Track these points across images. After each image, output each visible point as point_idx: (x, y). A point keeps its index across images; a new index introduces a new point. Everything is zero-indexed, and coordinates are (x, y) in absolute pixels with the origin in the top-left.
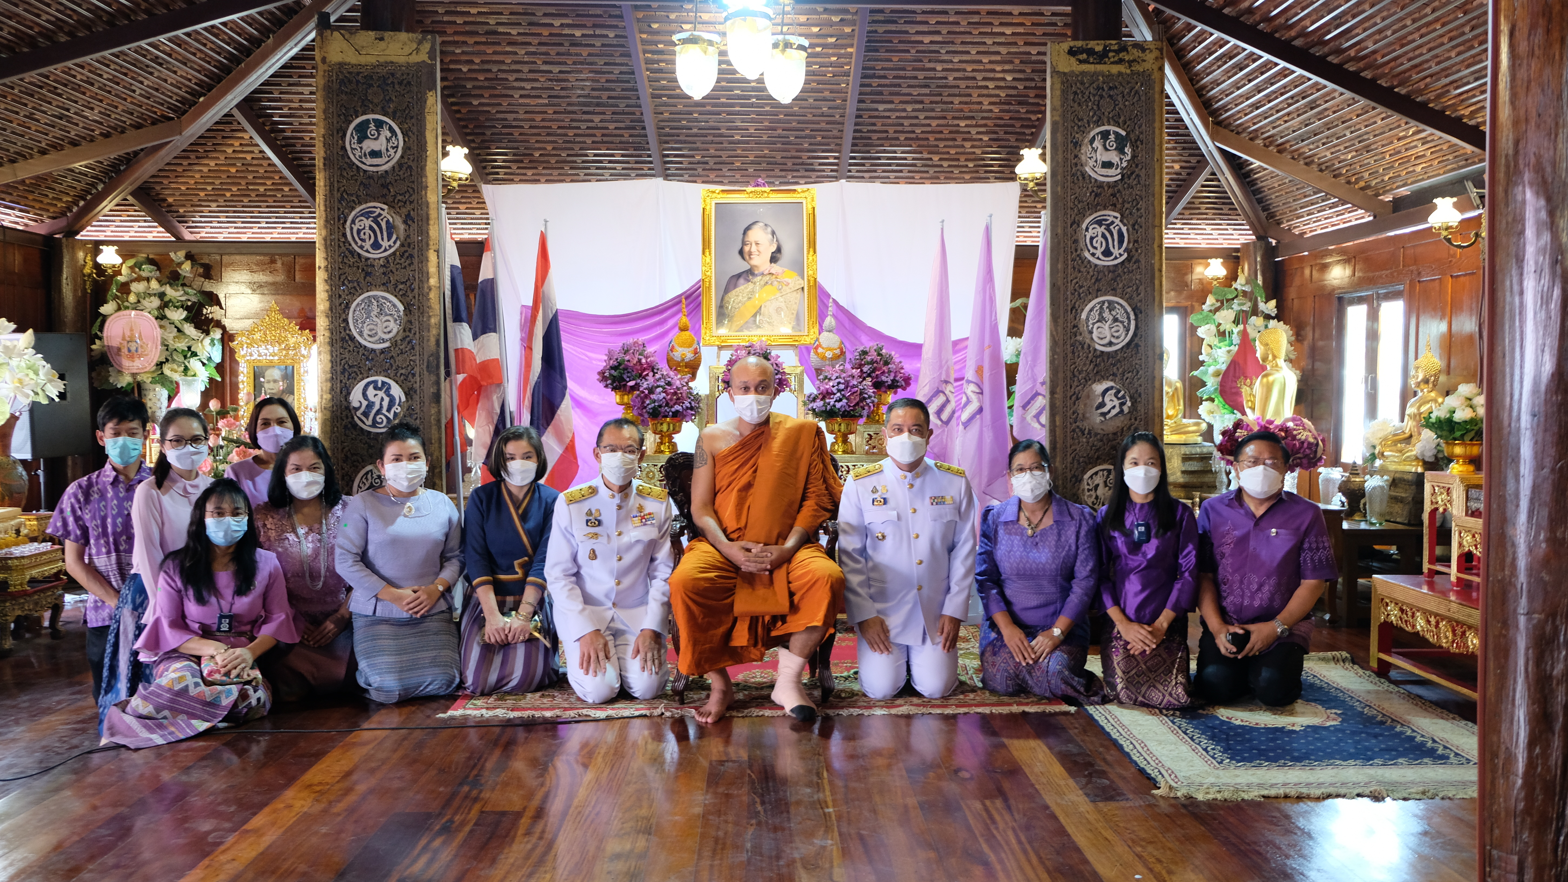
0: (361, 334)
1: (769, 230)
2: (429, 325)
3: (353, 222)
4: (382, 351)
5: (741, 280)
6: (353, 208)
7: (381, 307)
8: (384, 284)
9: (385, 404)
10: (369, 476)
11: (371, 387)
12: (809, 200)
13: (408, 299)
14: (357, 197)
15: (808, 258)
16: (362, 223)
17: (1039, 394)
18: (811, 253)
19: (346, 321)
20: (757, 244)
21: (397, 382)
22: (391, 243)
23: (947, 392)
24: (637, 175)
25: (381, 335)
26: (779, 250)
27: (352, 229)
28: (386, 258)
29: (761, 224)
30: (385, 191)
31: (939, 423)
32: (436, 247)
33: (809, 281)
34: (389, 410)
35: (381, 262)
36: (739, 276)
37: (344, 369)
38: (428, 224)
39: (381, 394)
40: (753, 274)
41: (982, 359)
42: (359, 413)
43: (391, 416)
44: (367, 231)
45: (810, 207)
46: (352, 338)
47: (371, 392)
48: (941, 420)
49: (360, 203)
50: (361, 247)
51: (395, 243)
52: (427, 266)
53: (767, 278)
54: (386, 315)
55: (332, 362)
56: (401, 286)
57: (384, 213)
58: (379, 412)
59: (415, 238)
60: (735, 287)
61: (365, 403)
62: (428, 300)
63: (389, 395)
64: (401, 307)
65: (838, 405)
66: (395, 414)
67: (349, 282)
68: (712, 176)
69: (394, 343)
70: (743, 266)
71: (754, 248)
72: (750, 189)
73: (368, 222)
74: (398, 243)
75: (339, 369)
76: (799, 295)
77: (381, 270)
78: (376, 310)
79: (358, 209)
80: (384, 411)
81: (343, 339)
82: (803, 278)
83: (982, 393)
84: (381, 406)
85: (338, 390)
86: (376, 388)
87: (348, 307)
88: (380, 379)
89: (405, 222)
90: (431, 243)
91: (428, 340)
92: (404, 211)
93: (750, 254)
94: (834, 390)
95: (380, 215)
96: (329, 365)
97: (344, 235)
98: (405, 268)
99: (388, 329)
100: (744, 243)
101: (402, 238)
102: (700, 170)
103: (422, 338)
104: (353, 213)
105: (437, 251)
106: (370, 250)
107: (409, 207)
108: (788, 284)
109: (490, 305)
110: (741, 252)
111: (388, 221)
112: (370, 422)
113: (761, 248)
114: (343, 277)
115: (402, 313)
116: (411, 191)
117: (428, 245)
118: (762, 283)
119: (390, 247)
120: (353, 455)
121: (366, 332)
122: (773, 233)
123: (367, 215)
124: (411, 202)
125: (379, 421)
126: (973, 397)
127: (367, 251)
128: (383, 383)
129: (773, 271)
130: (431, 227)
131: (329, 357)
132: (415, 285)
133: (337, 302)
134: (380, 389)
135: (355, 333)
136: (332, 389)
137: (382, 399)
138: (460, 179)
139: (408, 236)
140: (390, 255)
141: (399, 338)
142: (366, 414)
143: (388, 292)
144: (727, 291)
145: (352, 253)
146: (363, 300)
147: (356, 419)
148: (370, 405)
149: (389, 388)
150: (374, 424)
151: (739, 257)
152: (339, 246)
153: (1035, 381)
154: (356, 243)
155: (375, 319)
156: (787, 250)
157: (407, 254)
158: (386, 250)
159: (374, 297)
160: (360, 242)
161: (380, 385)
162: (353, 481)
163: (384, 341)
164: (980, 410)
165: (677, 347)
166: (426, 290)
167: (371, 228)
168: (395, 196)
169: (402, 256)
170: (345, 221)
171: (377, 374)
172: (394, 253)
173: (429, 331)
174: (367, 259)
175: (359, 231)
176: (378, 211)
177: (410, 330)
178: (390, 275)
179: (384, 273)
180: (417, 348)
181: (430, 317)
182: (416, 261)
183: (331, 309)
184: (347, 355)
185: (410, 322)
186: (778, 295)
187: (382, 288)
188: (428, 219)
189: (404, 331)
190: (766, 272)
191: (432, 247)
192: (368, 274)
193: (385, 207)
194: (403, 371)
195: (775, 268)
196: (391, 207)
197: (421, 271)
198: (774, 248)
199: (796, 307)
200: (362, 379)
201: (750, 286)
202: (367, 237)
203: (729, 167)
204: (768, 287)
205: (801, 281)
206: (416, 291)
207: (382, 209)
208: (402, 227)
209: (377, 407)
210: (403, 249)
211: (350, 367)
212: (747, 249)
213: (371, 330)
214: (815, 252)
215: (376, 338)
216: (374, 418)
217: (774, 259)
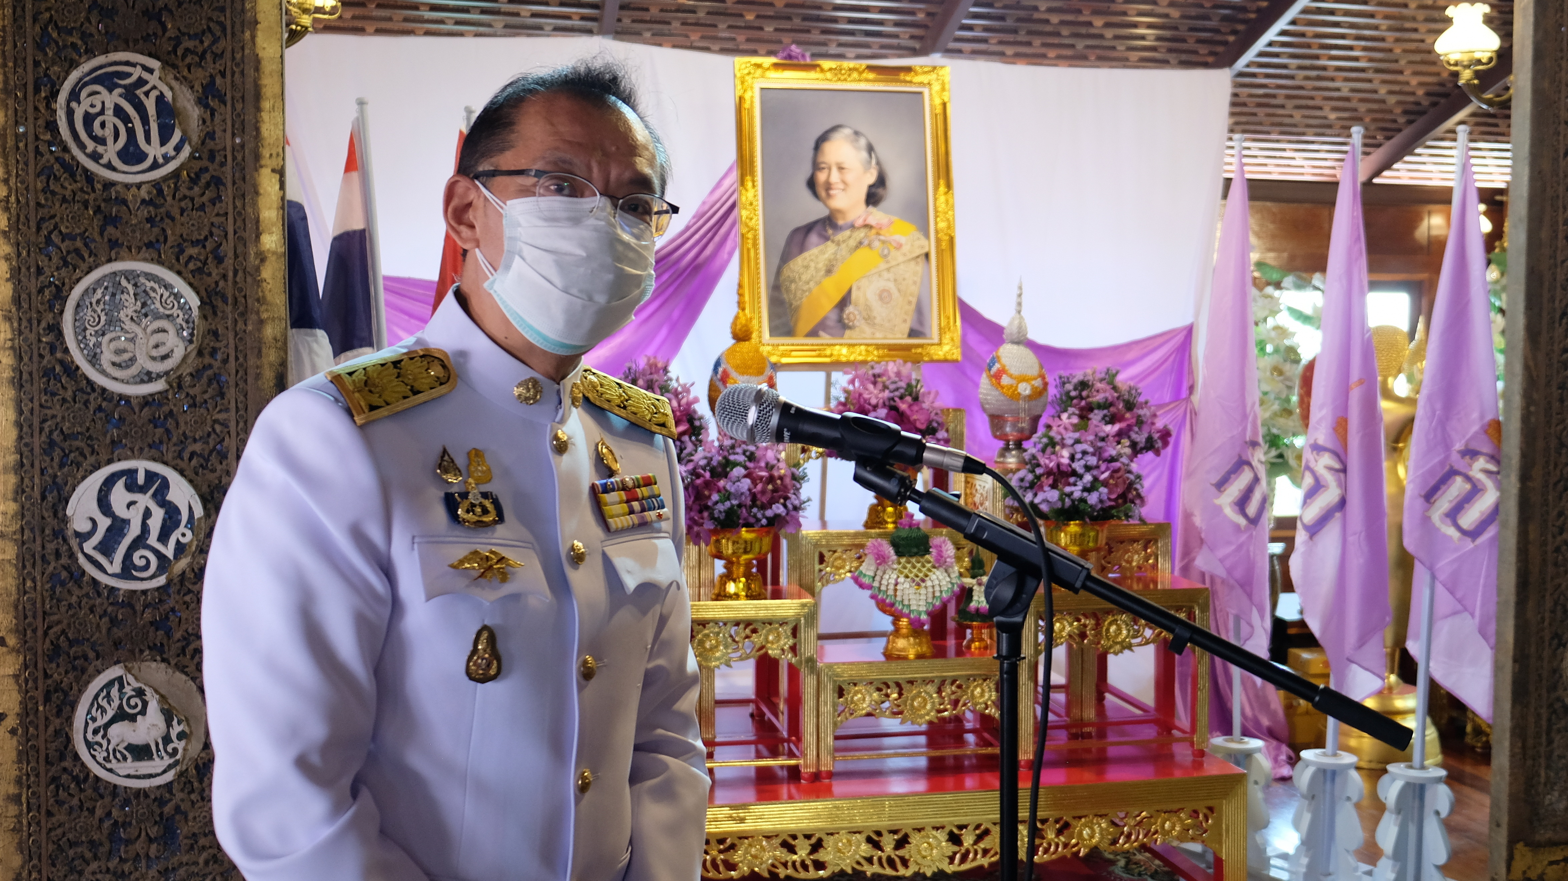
0: (94, 359)
1: (863, 142)
2: (260, 341)
3: (74, 95)
4: (147, 401)
5: (813, 238)
6: (73, 64)
7: (143, 296)
8: (149, 245)
9: (155, 523)
10: (114, 692)
11: (120, 485)
12: (936, 87)
13: (210, 281)
14: (84, 36)
15: (937, 200)
16: (97, 100)
17: (1457, 473)
18: (942, 189)
19: (56, 329)
20: (841, 168)
21: (182, 473)
22: (169, 148)
23: (1255, 463)
24: (557, 29)
25: (144, 363)
26: (881, 181)
27: (70, 113)
28: (156, 185)
29: (847, 131)
30: (153, 27)
31: (1242, 522)
32: (275, 163)
33: (938, 241)
34: (164, 537)
35: (144, 193)
36: (809, 228)
37: (52, 444)
38: (258, 109)
39: (145, 500)
40: (835, 227)
41: (1345, 407)
42: (89, 547)
43: (169, 551)
44: (110, 117)
45: (938, 101)
46: (72, 370)
47: (119, 496)
48: (1245, 515)
49: (91, 53)
50: (95, 157)
51: (178, 149)
52: (255, 204)
53: (861, 234)
54: (158, 317)
55: (19, 425)
56: (193, 251)
57: (153, 80)
58: (140, 542)
59: (227, 140)
60: (802, 248)
61: (104, 523)
62: (258, 283)
63: (163, 503)
64: (194, 301)
65: (1093, 499)
66: (180, 548)
67: (64, 237)
68: (695, 37)
69: (177, 383)
70: (815, 210)
71: (835, 177)
72: (827, 64)
73: (112, 99)
74: (186, 151)
75: (38, 442)
76: (920, 267)
77: (144, 212)
78: (130, 305)
79: (86, 67)
80: (153, 540)
81: (48, 373)
82: (927, 235)
83: (1344, 470)
84: (145, 529)
85: (37, 493)
86: (132, 487)
87: (60, 296)
88: (142, 466)
89: (201, 102)
90: (266, 153)
91: (258, 376)
92: (200, 76)
93: (828, 186)
94: (1078, 466)
95: (141, 82)
96: (13, 434)
97: (52, 127)
98: (202, 207)
99: (162, 351)
100: (816, 166)
101: (195, 139)
102: (676, 24)
103: (242, 370)
104: (74, 76)
105: (281, 173)
106: (117, 163)
107: (211, 68)
108: (899, 247)
109: (359, 288)
110: (812, 184)
111: (160, 98)
112: (116, 567)
113: (849, 177)
114: (47, 226)
115: (196, 312)
116: (216, 29)
117: (257, 157)
118: (852, 243)
119: (167, 159)
120: (71, 643)
121: (107, 357)
122: (870, 149)
123: (108, 81)
124: (217, 56)
125: (139, 562)
126: (1329, 478)
127: (110, 166)
128: (151, 476)
129: (871, 221)
130: (265, 116)
131: (12, 415)
132: (227, 248)
133: (33, 285)
134: (143, 490)
135: (79, 358)
136: (19, 491)
137: (147, 514)
138: (319, 10)
139: (211, 135)
140: (165, 179)
141: (186, 371)
142: (107, 547)
143: (160, 263)
144: (786, 257)
145: (72, 168)
146: (99, 282)
147: (82, 560)
148: (118, 527)
149: (165, 485)
150: (128, 570)
151: (806, 194)
152: (37, 152)
153: (1448, 447)
154: (82, 146)
155: (129, 325)
156: (898, 181)
157: (205, 178)
158: (155, 166)
159: (129, 275)
160: (90, 146)
161: (141, 479)
162: (73, 706)
163: (149, 377)
164: (1342, 503)
165: (733, 374)
166: (252, 260)
167: (119, 111)
168: (177, 41)
169: (194, 180)
170: (54, 94)
171: (139, 454)
172: (176, 174)
173: (259, 354)
174: (109, 185)
175: (88, 119)
176: (137, 72)
177: (214, 352)
178: (167, 223)
179: (150, 220)
180: (231, 393)
181: (261, 322)
182: (228, 194)
183: (17, 300)
184: (57, 410)
185: (215, 334)
186: (883, 266)
187: (144, 253)
188: (258, 96)
189: (200, 353)
190: (859, 222)
191: (268, 163)
192: (110, 220)
193: (155, 64)
194: (198, 447)
195: (876, 215)
196: (167, 64)
197: (240, 215)
198: (871, 178)
199: (914, 289)
200: (97, 467)
201: (830, 249)
202: (108, 132)
203: (732, 21)
204: (862, 252)
205: (924, 242)
206: (229, 262)
207: (151, 71)
208: (194, 113)
209: (134, 530)
210: (197, 165)
211: (65, 437)
212: (822, 177)
213: (118, 352)
214: (949, 186)
215: (133, 370)
216: (128, 556)
217: (873, 198)
